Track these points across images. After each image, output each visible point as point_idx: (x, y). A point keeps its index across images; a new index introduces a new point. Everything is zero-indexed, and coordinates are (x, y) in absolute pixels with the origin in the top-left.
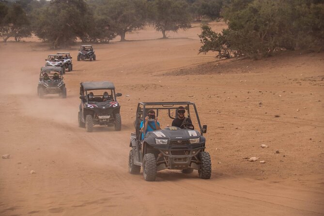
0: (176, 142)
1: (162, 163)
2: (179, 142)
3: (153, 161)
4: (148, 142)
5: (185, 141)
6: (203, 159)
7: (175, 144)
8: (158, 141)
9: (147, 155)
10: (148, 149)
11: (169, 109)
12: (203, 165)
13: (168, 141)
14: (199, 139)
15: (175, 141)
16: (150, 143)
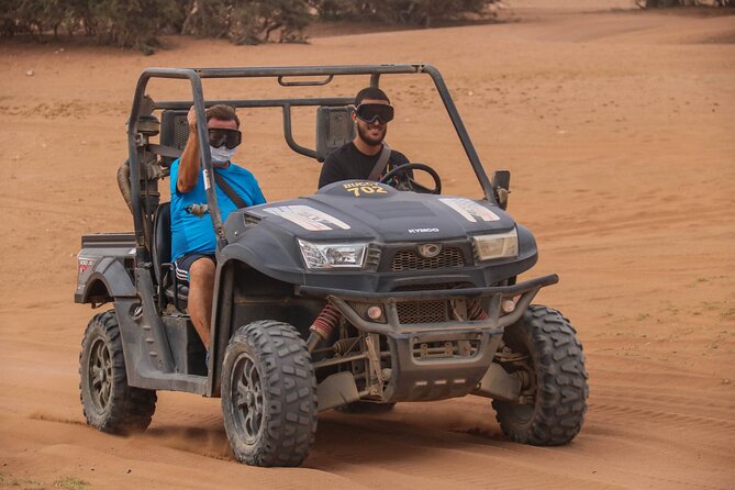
0: (415, 252)
1: (346, 367)
2: (426, 251)
3: (297, 359)
4: (253, 263)
5: (455, 249)
6: (553, 369)
7: (405, 263)
8: (315, 256)
9: (258, 327)
10: (241, 300)
11: (286, 105)
12: (553, 403)
13: (370, 252)
14: (513, 234)
15: (405, 251)
16: (269, 267)
